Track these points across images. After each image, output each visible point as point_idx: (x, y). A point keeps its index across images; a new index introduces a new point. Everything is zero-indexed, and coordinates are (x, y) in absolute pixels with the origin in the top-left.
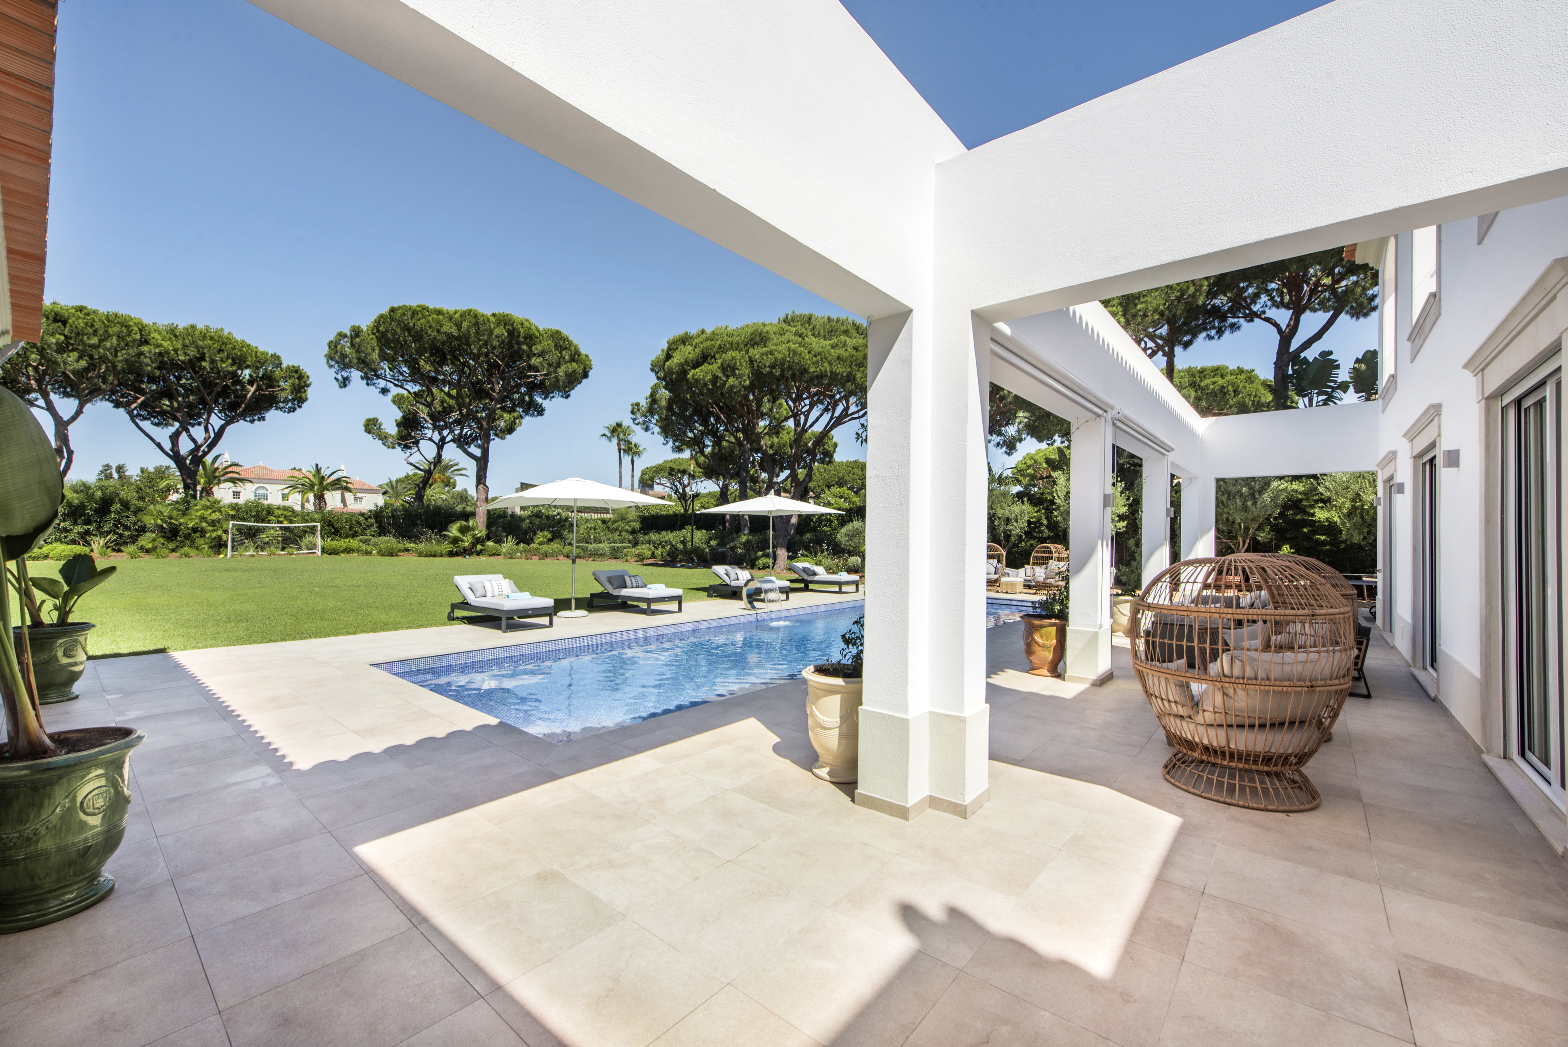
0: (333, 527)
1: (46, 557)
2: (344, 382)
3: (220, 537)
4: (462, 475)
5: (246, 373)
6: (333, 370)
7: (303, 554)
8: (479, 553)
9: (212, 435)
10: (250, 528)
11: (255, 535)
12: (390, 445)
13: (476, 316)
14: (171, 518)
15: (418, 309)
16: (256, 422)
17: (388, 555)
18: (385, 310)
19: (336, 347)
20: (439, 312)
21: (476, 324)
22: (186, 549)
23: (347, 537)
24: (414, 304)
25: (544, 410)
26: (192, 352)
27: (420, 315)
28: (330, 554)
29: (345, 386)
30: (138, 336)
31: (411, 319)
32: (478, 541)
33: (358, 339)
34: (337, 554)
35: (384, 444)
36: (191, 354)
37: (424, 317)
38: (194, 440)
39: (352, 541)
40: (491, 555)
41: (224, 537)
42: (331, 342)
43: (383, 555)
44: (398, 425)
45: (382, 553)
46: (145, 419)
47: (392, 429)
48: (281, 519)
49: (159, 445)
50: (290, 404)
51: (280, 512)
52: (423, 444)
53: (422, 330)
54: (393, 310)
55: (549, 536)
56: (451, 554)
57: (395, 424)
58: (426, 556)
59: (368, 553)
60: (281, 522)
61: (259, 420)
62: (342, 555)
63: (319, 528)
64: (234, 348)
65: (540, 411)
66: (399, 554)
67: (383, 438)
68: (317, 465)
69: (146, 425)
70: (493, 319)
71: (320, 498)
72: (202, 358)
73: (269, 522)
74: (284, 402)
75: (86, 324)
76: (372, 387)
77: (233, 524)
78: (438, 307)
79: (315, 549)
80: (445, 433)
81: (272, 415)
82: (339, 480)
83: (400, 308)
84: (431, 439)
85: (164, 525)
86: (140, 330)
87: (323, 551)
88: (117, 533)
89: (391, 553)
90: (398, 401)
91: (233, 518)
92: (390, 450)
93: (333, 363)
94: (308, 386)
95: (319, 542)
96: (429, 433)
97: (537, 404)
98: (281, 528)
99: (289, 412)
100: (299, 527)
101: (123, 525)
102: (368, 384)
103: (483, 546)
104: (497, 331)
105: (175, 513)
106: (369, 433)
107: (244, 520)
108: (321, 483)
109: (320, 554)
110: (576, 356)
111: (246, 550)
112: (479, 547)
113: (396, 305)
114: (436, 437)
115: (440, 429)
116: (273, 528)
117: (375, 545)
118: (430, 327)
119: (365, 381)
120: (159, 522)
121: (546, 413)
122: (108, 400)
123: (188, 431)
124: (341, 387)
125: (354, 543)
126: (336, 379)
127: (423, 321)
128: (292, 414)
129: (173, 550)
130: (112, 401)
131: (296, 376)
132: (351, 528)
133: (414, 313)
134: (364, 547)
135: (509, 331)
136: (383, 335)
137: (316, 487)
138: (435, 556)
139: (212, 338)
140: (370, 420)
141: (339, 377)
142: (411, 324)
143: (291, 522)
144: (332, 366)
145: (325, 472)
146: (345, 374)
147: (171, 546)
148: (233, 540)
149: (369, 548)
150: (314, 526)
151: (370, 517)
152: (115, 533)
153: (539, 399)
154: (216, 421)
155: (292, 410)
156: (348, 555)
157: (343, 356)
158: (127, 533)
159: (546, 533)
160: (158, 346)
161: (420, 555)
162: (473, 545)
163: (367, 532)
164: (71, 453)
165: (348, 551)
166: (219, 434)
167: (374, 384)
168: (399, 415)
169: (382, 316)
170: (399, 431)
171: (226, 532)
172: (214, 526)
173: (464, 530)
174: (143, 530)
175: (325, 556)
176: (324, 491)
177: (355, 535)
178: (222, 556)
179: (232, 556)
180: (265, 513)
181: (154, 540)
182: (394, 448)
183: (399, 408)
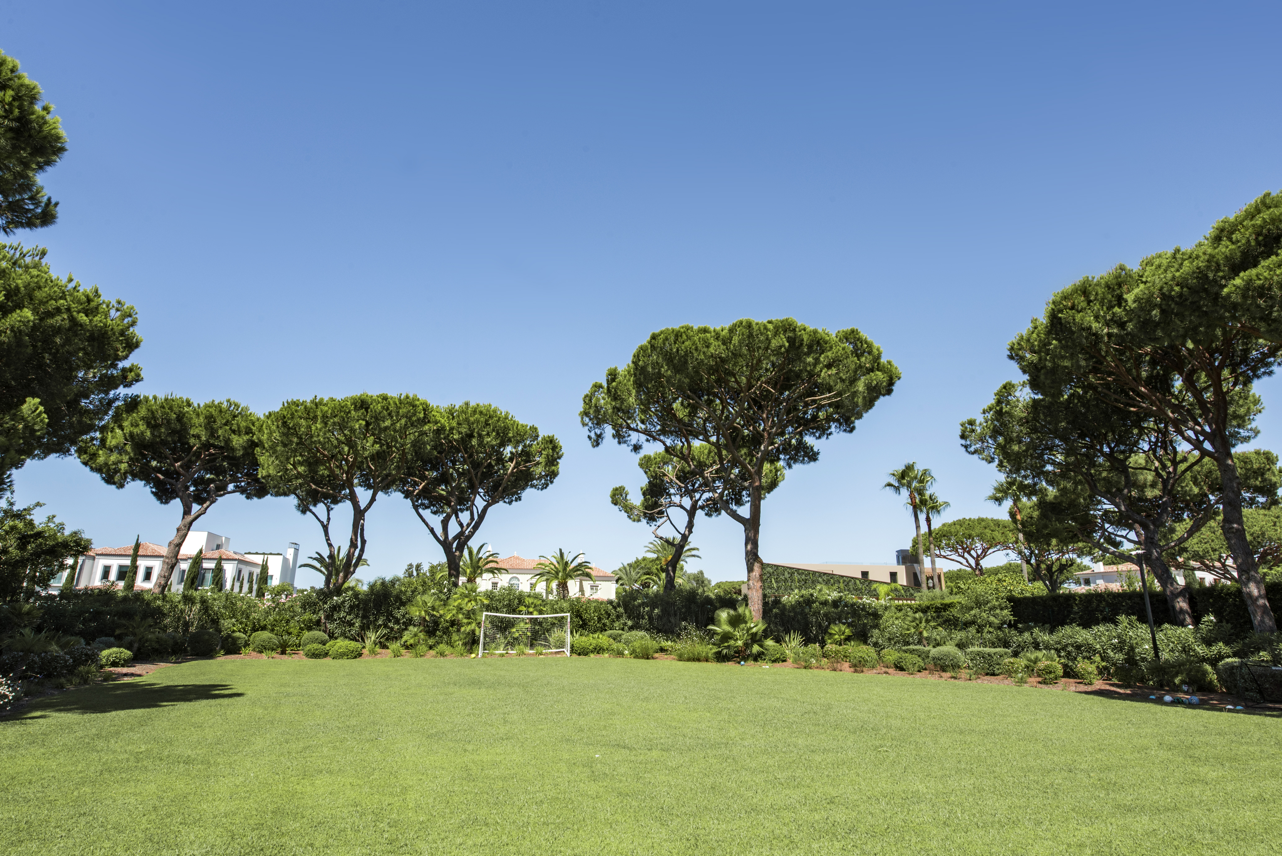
0: (581, 618)
1: (326, 655)
2: (597, 441)
3: (473, 631)
4: (694, 556)
5: (508, 450)
6: (587, 428)
7: (552, 653)
8: (757, 657)
9: (476, 517)
10: (502, 620)
11: (505, 629)
12: (636, 518)
13: (749, 325)
14: (433, 608)
15: (682, 330)
16: (514, 503)
17: (643, 657)
18: (644, 340)
19: (590, 400)
20: (705, 331)
21: (750, 335)
22: (442, 647)
23: (595, 632)
24: (677, 327)
25: (818, 453)
26: (464, 429)
27: (684, 337)
28: (579, 654)
29: (598, 444)
30: (422, 415)
31: (675, 343)
32: (754, 639)
33: (614, 384)
34: (586, 654)
35: (629, 517)
36: (464, 430)
37: (689, 338)
38: (461, 525)
39: (601, 636)
40: (774, 661)
41: (477, 633)
42: (586, 396)
43: (636, 657)
44: (644, 494)
45: (635, 655)
46: (427, 507)
47: (636, 499)
48: (531, 610)
49: (432, 531)
50: (543, 481)
51: (531, 600)
52: (673, 512)
53: (686, 354)
54: (654, 337)
55: (848, 632)
56: (721, 658)
57: (641, 493)
58: (689, 660)
59: (620, 654)
60: (531, 613)
61: (516, 500)
62: (592, 655)
63: (569, 620)
64: (498, 421)
65: (813, 456)
66: (656, 655)
67: (628, 509)
68: (561, 550)
69: (426, 513)
70: (770, 326)
71: (563, 586)
72: (471, 436)
73: (520, 613)
74: (539, 478)
75: (383, 407)
76: (624, 446)
77: (487, 615)
78: (702, 326)
79: (563, 647)
80: (697, 496)
81: (529, 494)
82: (580, 565)
83: (662, 332)
84: (682, 507)
85: (427, 618)
86: (424, 410)
87: (573, 651)
88: (388, 627)
89: (646, 656)
90: (646, 464)
91: (488, 608)
92: (636, 523)
93: (587, 420)
94: (559, 458)
95: (569, 639)
96: (676, 499)
97: (807, 448)
98: (531, 619)
99: (542, 489)
100: (547, 619)
101: (394, 617)
102: (619, 443)
103: (761, 646)
104: (774, 343)
105: (438, 603)
106: (616, 504)
107: (497, 610)
108: (565, 569)
109: (568, 654)
110: (876, 365)
111: (496, 648)
112: (756, 648)
113: (657, 331)
114: (687, 502)
115: (689, 493)
116: (523, 619)
117: (627, 642)
118: (696, 349)
119: (617, 440)
120: (423, 613)
121: (820, 457)
122: (400, 491)
123: (457, 517)
124: (594, 446)
125: (603, 639)
126: (589, 437)
127: (687, 343)
128: (544, 490)
129: (431, 648)
130: (403, 493)
131: (550, 446)
132: (600, 619)
133: (678, 335)
134: (615, 646)
135: (789, 339)
136: (643, 369)
137: (560, 574)
138: (699, 660)
139: (481, 413)
140: (617, 489)
141: (593, 435)
142: (675, 350)
143: (541, 612)
144: (587, 425)
145: (568, 558)
146: (598, 431)
147: (431, 642)
148: (486, 636)
149: (621, 646)
150: (563, 618)
151: (619, 605)
152: (386, 626)
153: (809, 440)
154: (480, 503)
155: (545, 486)
156: (598, 656)
157: (597, 410)
158: (396, 627)
159: (843, 628)
160: (436, 422)
161: (681, 658)
162: (747, 645)
163: (616, 624)
164: (364, 542)
165: (599, 650)
166: (482, 516)
167: (625, 442)
168: (644, 481)
169: (641, 348)
170: (645, 500)
171: (479, 624)
172: (469, 618)
173: (736, 621)
174: (409, 622)
175: (575, 656)
176: (567, 578)
177: (603, 629)
178: (473, 655)
179: (483, 656)
180: (516, 601)
181: (415, 635)
182: (639, 520)
183: (646, 473)
